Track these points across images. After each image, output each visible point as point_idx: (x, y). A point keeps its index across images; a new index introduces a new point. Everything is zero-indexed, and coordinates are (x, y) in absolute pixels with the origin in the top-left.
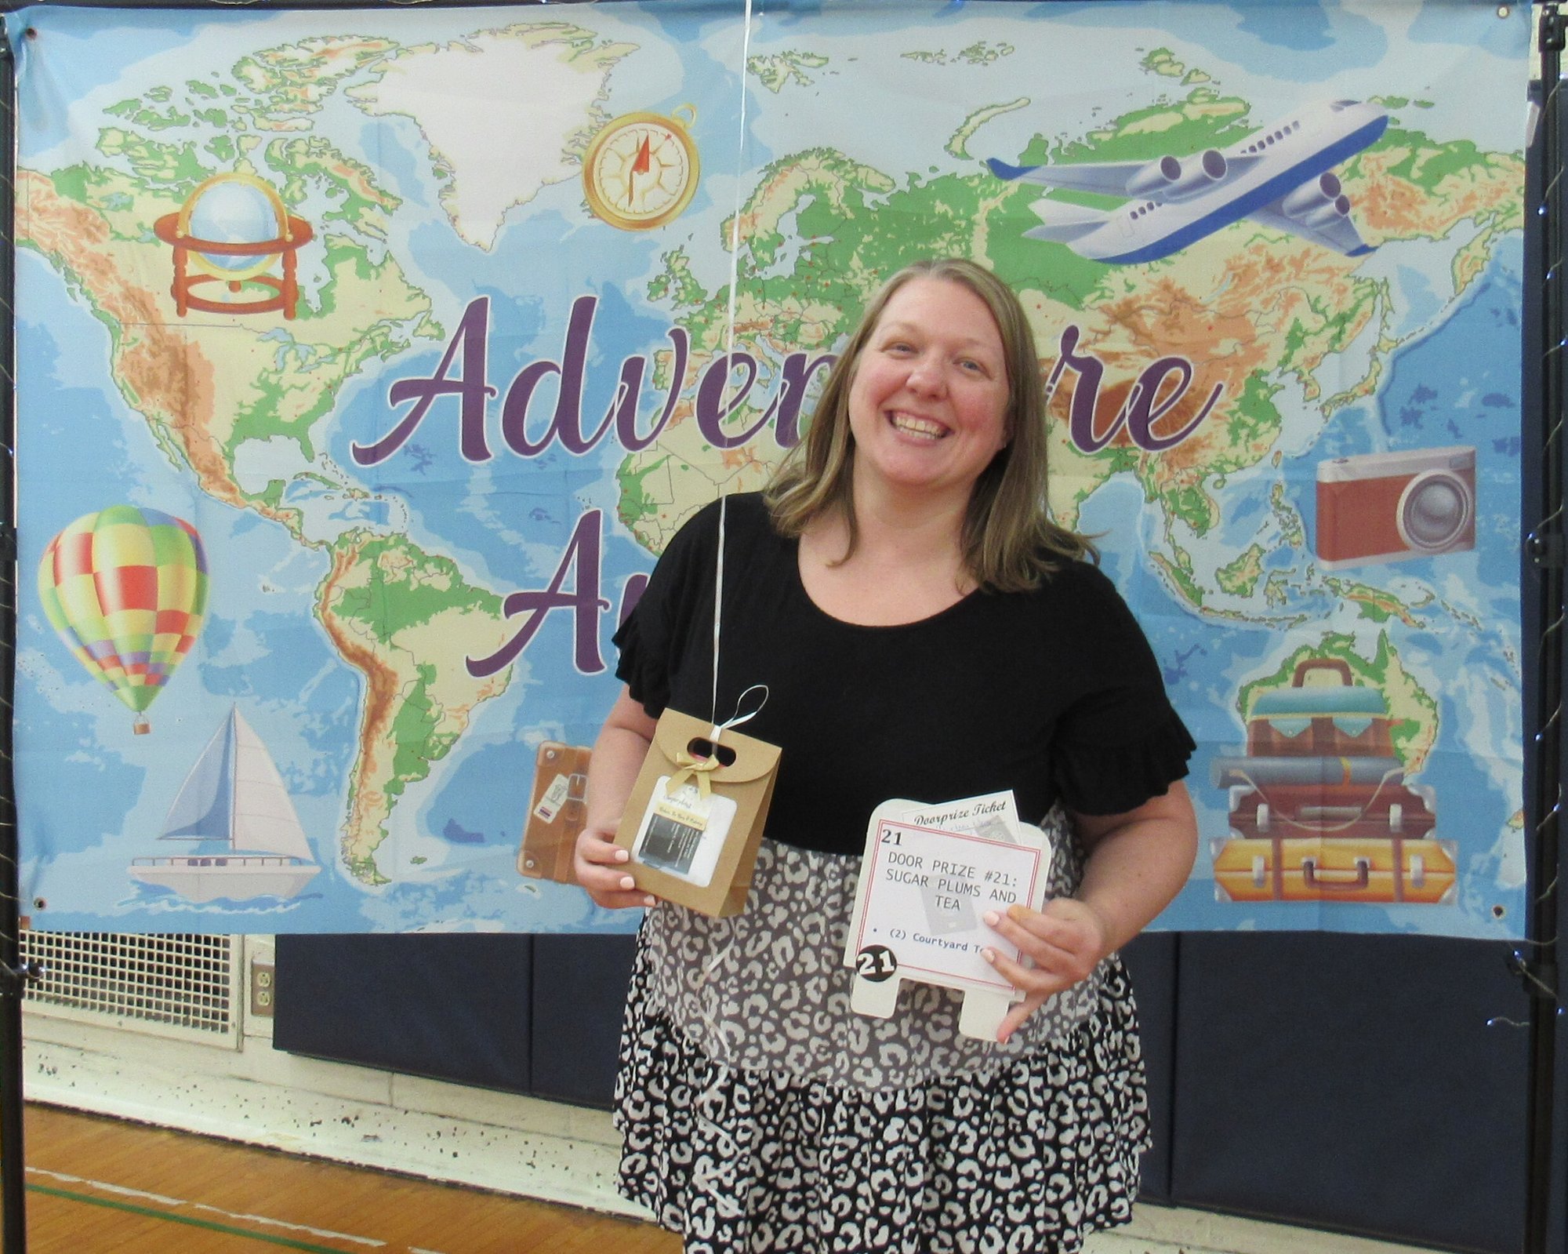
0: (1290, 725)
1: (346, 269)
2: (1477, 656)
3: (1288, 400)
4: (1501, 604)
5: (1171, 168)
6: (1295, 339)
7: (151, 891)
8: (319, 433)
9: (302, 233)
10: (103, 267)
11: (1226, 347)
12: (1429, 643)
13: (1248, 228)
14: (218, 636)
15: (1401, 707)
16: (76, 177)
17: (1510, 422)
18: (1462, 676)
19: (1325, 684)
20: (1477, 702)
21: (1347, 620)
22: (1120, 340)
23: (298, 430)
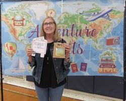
0: (104, 59)
1: (27, 22)
2: (120, 53)
3: (104, 32)
4: (122, 49)
5: (94, 13)
6: (105, 27)
7: (13, 72)
8: (25, 35)
9: (24, 19)
10: (8, 22)
11: (99, 28)
12: (116, 52)
13: (101, 18)
14: (18, 52)
15: (113, 58)
16: (6, 15)
17: (123, 34)
18: (118, 55)
19: (107, 56)
20: (120, 57)
21: (109, 50)
22: (90, 28)
23: (24, 35)
